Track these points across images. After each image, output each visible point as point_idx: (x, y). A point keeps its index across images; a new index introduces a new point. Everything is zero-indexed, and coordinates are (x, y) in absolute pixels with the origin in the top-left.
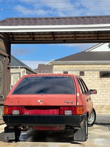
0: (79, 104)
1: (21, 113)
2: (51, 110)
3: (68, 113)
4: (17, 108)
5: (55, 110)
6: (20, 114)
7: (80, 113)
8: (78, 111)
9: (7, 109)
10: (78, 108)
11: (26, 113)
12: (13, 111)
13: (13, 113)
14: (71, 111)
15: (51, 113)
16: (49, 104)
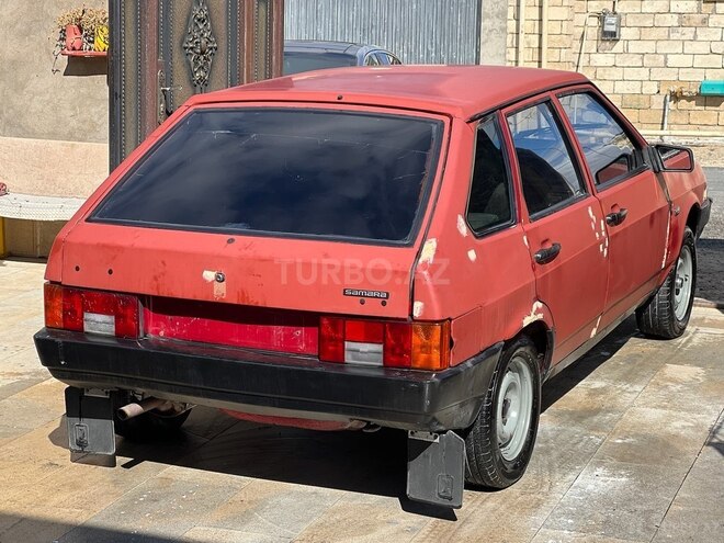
0: (426, 308)
1: (124, 331)
2: (278, 331)
3: (363, 354)
4: (105, 301)
5: (299, 332)
6: (117, 336)
7: (429, 360)
8: (416, 351)
9: (59, 301)
10: (417, 339)
11: (151, 329)
12: (88, 316)
13: (87, 328)
14: (379, 348)
15: (276, 343)
16: (257, 299)
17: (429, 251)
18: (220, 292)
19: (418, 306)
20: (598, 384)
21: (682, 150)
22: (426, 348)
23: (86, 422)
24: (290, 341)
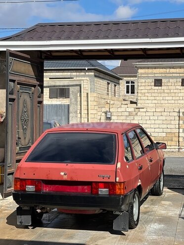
0: (120, 179)
1: (38, 189)
2: (80, 187)
3: (104, 191)
4: (32, 182)
5: (86, 187)
6: (36, 191)
7: (121, 192)
8: (117, 190)
9: (18, 183)
10: (118, 187)
11: (44, 189)
12: (27, 186)
13: (27, 190)
14: (107, 190)
15: (79, 191)
16: (75, 179)
17: (119, 165)
18: (65, 178)
19: (117, 179)
20: (146, 206)
21: (163, 143)
22: (120, 189)
23: (22, 216)
24: (83, 189)
